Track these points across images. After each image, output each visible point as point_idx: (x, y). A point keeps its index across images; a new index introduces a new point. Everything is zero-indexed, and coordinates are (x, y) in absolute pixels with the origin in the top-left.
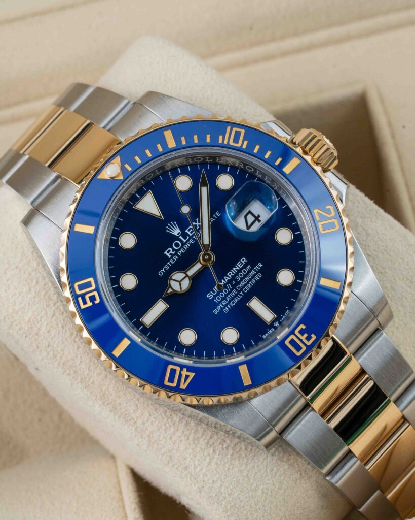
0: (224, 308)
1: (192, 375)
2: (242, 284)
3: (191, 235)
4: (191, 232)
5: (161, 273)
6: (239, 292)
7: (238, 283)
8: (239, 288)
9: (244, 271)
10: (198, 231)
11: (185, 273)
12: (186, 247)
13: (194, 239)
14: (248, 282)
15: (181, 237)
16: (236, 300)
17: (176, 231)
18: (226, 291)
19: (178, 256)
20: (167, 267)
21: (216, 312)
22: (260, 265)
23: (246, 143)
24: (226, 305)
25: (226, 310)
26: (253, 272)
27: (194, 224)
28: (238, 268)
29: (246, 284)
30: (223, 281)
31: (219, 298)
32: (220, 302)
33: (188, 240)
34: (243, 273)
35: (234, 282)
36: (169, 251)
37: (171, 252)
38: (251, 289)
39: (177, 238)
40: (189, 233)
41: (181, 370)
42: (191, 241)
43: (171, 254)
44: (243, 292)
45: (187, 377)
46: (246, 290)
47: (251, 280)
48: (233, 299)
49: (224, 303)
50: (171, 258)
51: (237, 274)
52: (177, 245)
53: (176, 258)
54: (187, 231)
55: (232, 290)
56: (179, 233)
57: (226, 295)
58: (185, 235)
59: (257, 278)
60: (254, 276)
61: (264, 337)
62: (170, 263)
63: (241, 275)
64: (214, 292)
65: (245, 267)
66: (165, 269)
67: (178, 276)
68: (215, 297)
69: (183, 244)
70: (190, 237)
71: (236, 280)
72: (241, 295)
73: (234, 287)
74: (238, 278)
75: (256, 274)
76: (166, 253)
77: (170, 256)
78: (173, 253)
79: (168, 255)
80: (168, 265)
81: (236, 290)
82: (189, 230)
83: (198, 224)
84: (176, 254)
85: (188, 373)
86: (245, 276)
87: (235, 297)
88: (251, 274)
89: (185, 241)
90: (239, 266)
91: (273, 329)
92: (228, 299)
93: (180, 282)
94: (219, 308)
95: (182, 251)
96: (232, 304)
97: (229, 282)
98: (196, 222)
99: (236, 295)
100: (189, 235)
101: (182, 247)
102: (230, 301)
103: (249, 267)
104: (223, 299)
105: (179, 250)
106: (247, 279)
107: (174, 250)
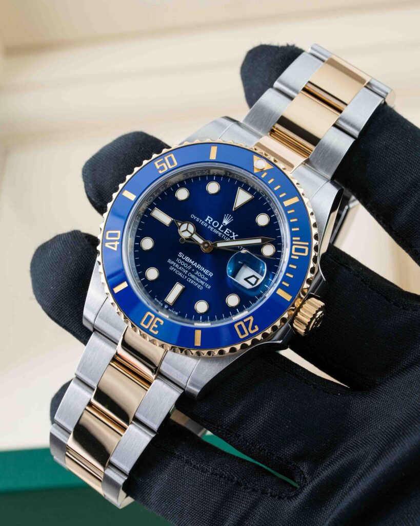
0: (173, 267)
1: (115, 249)
2: (193, 276)
3: (225, 233)
4: (227, 233)
5: (193, 216)
6: (187, 275)
7: (193, 273)
8: (190, 274)
9: (203, 277)
10: (229, 237)
11: (194, 233)
12: (215, 231)
13: (222, 235)
14: (195, 281)
15: (222, 226)
16: (180, 274)
17: (226, 222)
18: (186, 265)
19: (207, 226)
20: (198, 220)
21: (169, 261)
22: (209, 287)
23: (297, 258)
24: (175, 268)
25: (172, 268)
26: (203, 283)
27: (234, 233)
28: (204, 271)
29: (193, 280)
30: (193, 262)
31: (179, 261)
32: (177, 263)
33: (220, 232)
34: (201, 275)
35: (193, 270)
36: (210, 219)
37: (210, 221)
38: (190, 284)
39: (221, 223)
40: (226, 231)
41: (118, 241)
42: (220, 234)
43: (208, 221)
44: (186, 278)
45: (113, 246)
46: (189, 280)
47: (197, 282)
48: (181, 271)
49: (177, 266)
50: (205, 222)
51: (200, 271)
52: (216, 224)
53: (206, 225)
54: (227, 229)
55: (187, 270)
56: (224, 224)
57: (183, 266)
58: (224, 228)
59: (199, 286)
60: (200, 284)
61: (156, 299)
62: (201, 222)
63: (199, 274)
64: (184, 257)
65: (206, 276)
66: (196, 219)
67: (191, 228)
68: (181, 258)
69: (217, 229)
70: (223, 233)
71: (195, 271)
72: (184, 277)
73: (190, 271)
74: (197, 273)
75: (202, 285)
76: (209, 217)
77: (206, 220)
78: (209, 223)
79: (207, 219)
80: (199, 221)
81: (187, 273)
82: (228, 231)
83: (234, 236)
84: (209, 225)
85: (116, 246)
86: (199, 278)
87: (182, 272)
88: (202, 282)
89: (219, 229)
90: (206, 272)
91: (162, 305)
92: (180, 268)
93: (187, 230)
94: (172, 262)
95: (212, 228)
96: (176, 272)
97: (193, 267)
98: (235, 235)
99: (184, 273)
100: (224, 231)
101: (215, 228)
102: (179, 270)
103: (206, 279)
104: (180, 264)
105: (212, 226)
106: (197, 279)
107: (212, 222)
